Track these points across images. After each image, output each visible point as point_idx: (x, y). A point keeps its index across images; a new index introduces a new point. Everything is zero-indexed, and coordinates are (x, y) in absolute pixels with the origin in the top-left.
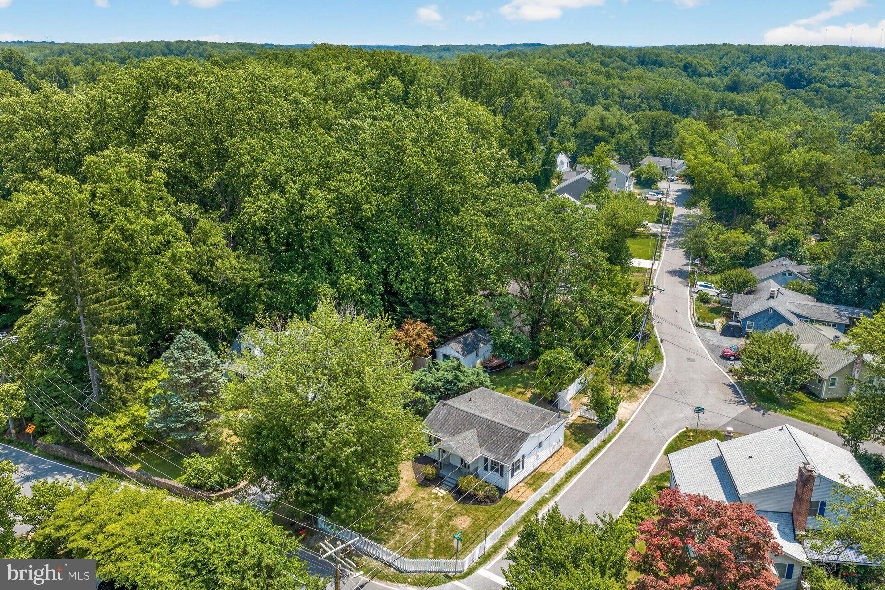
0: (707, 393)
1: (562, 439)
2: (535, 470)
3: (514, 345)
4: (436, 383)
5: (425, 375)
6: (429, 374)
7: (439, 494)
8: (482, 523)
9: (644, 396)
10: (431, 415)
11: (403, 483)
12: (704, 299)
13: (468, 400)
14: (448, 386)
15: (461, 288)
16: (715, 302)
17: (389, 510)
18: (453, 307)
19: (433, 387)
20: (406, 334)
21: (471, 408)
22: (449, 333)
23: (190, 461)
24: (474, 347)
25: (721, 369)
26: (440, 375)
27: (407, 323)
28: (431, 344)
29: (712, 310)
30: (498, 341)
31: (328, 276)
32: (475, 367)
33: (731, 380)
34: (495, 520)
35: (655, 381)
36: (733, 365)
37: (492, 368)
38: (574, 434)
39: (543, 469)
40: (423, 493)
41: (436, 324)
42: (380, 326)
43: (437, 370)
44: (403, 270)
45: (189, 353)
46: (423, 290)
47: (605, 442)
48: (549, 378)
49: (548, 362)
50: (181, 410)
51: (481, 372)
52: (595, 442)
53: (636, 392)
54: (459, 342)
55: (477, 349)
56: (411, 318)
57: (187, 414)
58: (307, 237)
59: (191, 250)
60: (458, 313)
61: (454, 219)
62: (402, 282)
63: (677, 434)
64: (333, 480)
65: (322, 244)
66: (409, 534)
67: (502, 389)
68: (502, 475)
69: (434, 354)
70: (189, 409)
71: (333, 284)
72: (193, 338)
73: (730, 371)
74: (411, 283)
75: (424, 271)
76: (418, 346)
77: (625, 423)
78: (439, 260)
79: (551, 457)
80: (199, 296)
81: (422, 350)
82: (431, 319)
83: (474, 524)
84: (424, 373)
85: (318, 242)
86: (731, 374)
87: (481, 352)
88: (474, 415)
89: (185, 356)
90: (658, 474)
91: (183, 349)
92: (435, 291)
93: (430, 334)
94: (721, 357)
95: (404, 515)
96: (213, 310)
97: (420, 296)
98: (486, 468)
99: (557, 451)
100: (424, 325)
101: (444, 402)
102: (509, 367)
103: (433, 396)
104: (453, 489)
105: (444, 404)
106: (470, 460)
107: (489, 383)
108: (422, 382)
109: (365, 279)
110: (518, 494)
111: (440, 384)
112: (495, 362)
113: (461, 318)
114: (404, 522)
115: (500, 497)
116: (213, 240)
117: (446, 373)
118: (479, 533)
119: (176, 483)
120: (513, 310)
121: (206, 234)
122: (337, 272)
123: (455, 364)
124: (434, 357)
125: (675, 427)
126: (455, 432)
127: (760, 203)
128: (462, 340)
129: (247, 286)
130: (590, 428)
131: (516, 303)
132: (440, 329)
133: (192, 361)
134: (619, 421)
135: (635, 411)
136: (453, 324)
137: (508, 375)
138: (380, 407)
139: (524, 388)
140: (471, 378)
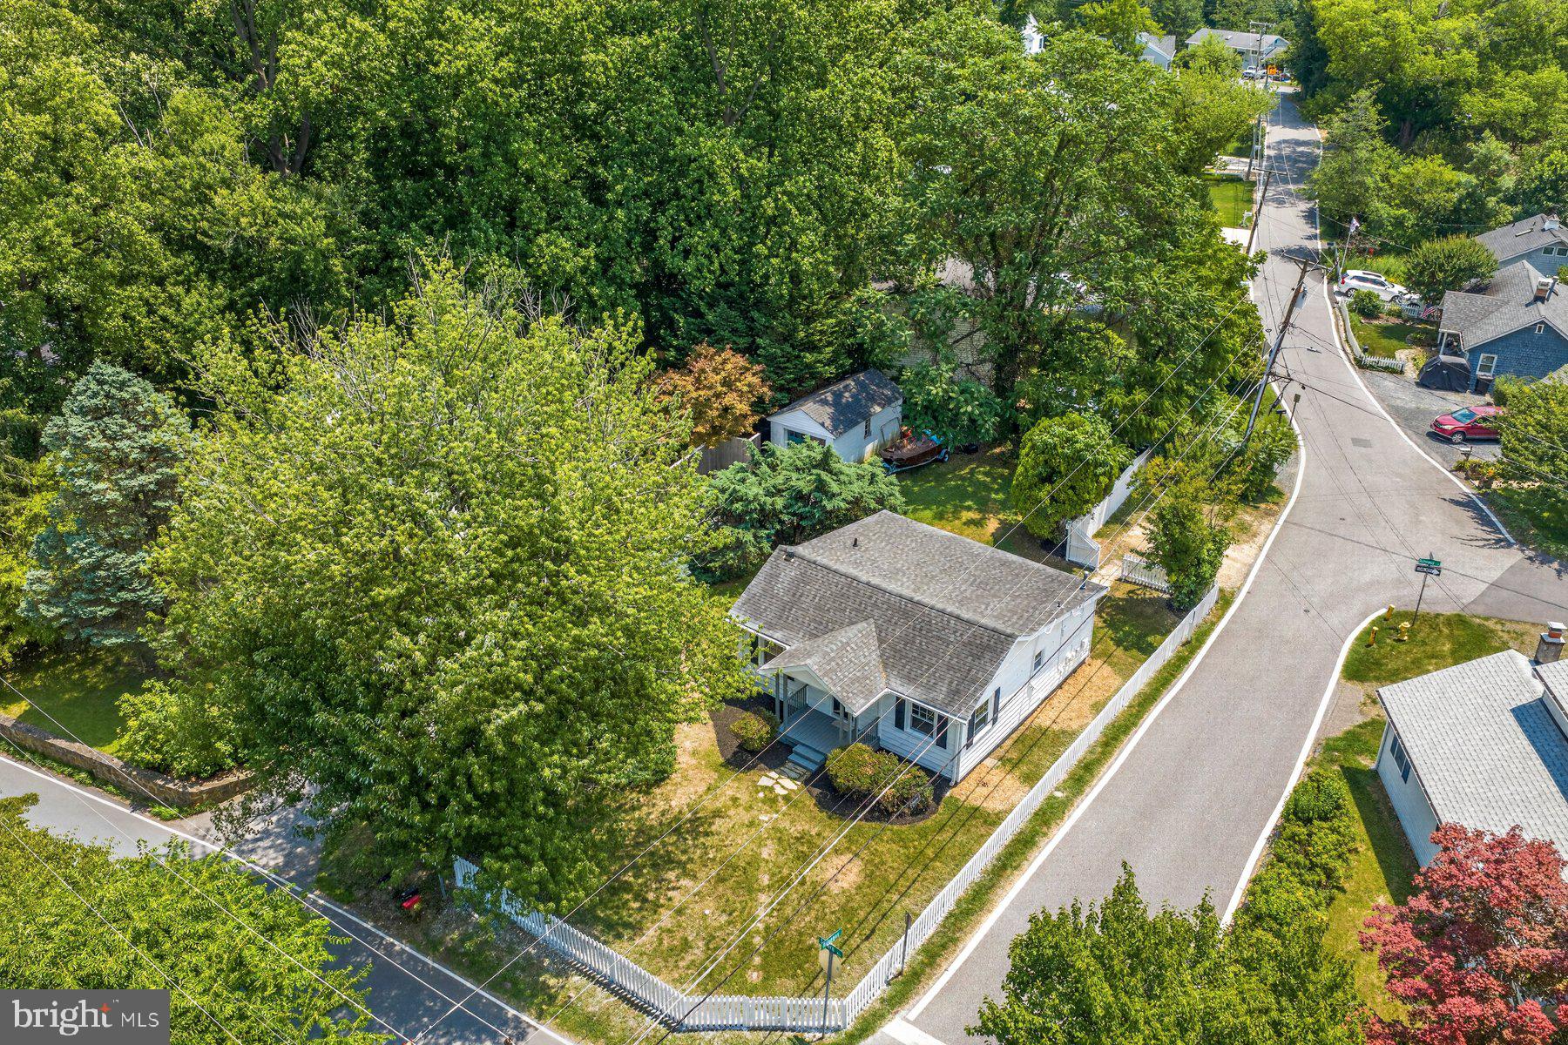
0: (1416, 521)
1: (1087, 641)
2: (1021, 724)
3: (958, 407)
4: (769, 500)
5: (743, 481)
6: (753, 479)
7: (779, 791)
8: (892, 878)
9: (1269, 530)
10: (756, 584)
11: (684, 760)
12: (1365, 308)
13: (850, 542)
14: (799, 507)
15: (831, 269)
16: (1390, 313)
17: (645, 833)
18: (809, 319)
19: (762, 510)
20: (698, 380)
21: (857, 564)
22: (800, 380)
23: (137, 700)
24: (859, 414)
25: (1434, 462)
26: (780, 480)
27: (700, 355)
28: (759, 405)
29: (1387, 332)
30: (919, 399)
31: (505, 238)
32: (860, 461)
33: (1465, 488)
34: (926, 867)
35: (1286, 491)
36: (1467, 454)
37: (902, 463)
38: (1111, 624)
39: (1044, 720)
40: (733, 786)
41: (770, 360)
42: (611, 349)
43: (773, 467)
44: (690, 224)
45: (113, 423)
46: (739, 274)
47: (1192, 646)
48: (1048, 487)
49: (1047, 449)
50: (102, 573)
51: (879, 471)
52: (1168, 648)
53: (1247, 518)
54: (824, 402)
55: (866, 417)
56: (710, 345)
57: (120, 584)
58: (448, 137)
59: (151, 166)
60: (822, 332)
61: (814, 95)
62: (687, 253)
63: (1365, 624)
64: (471, 786)
65: (486, 155)
66: (697, 908)
67: (928, 514)
68: (942, 743)
69: (764, 429)
70: (124, 571)
71: (520, 257)
72: (122, 385)
73: (1460, 468)
74: (709, 257)
75: (741, 229)
76: (726, 409)
77: (1233, 594)
78: (776, 200)
79: (1060, 686)
80: (176, 283)
81: (736, 419)
82: (758, 347)
83: (870, 876)
84: (739, 476)
85: (477, 151)
86: (1463, 475)
87: (875, 424)
88: (868, 584)
89: (103, 432)
90: (1340, 734)
91: (97, 414)
92: (766, 277)
93: (756, 380)
94: (1429, 434)
95: (684, 852)
96: (212, 318)
97: (732, 292)
98: (899, 724)
99: (1074, 671)
100: (740, 361)
101: (790, 549)
102: (942, 461)
103: (763, 533)
104: (814, 774)
105: (791, 555)
106: (858, 707)
107: (899, 500)
108: (735, 497)
109: (598, 246)
110: (985, 791)
111: (780, 502)
112: (909, 448)
113: (830, 344)
114: (686, 874)
115: (938, 798)
116: (211, 140)
117: (794, 476)
118: (886, 905)
119: (107, 755)
120: (958, 322)
121: (191, 127)
122: (526, 227)
123: (817, 454)
124: (766, 436)
125: (1357, 606)
126: (820, 628)
127: (1473, 105)
128: (830, 397)
129: (299, 258)
130: (1149, 611)
131: (965, 305)
132: (779, 370)
133: (123, 444)
134: (1221, 590)
135: (1251, 566)
136: (809, 358)
137: (940, 478)
138: (602, 584)
139: (980, 511)
140: (856, 488)
